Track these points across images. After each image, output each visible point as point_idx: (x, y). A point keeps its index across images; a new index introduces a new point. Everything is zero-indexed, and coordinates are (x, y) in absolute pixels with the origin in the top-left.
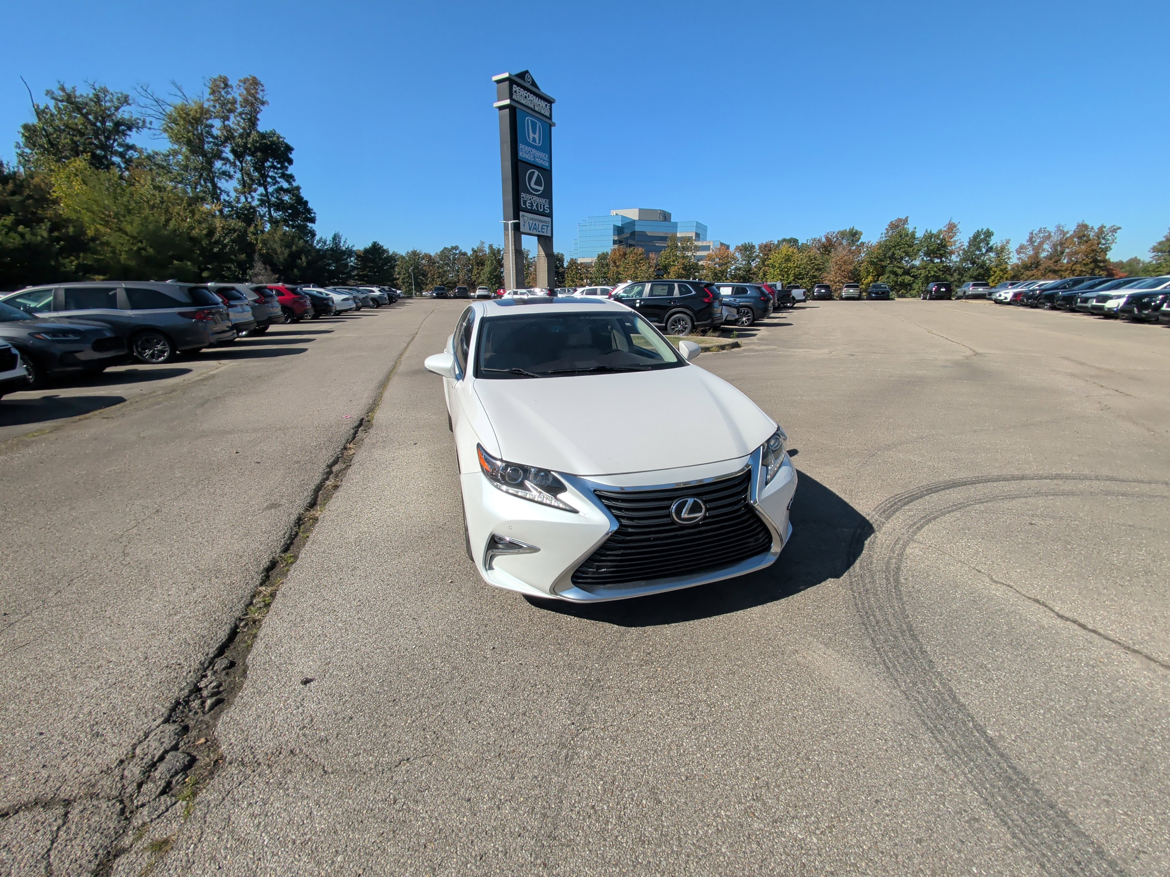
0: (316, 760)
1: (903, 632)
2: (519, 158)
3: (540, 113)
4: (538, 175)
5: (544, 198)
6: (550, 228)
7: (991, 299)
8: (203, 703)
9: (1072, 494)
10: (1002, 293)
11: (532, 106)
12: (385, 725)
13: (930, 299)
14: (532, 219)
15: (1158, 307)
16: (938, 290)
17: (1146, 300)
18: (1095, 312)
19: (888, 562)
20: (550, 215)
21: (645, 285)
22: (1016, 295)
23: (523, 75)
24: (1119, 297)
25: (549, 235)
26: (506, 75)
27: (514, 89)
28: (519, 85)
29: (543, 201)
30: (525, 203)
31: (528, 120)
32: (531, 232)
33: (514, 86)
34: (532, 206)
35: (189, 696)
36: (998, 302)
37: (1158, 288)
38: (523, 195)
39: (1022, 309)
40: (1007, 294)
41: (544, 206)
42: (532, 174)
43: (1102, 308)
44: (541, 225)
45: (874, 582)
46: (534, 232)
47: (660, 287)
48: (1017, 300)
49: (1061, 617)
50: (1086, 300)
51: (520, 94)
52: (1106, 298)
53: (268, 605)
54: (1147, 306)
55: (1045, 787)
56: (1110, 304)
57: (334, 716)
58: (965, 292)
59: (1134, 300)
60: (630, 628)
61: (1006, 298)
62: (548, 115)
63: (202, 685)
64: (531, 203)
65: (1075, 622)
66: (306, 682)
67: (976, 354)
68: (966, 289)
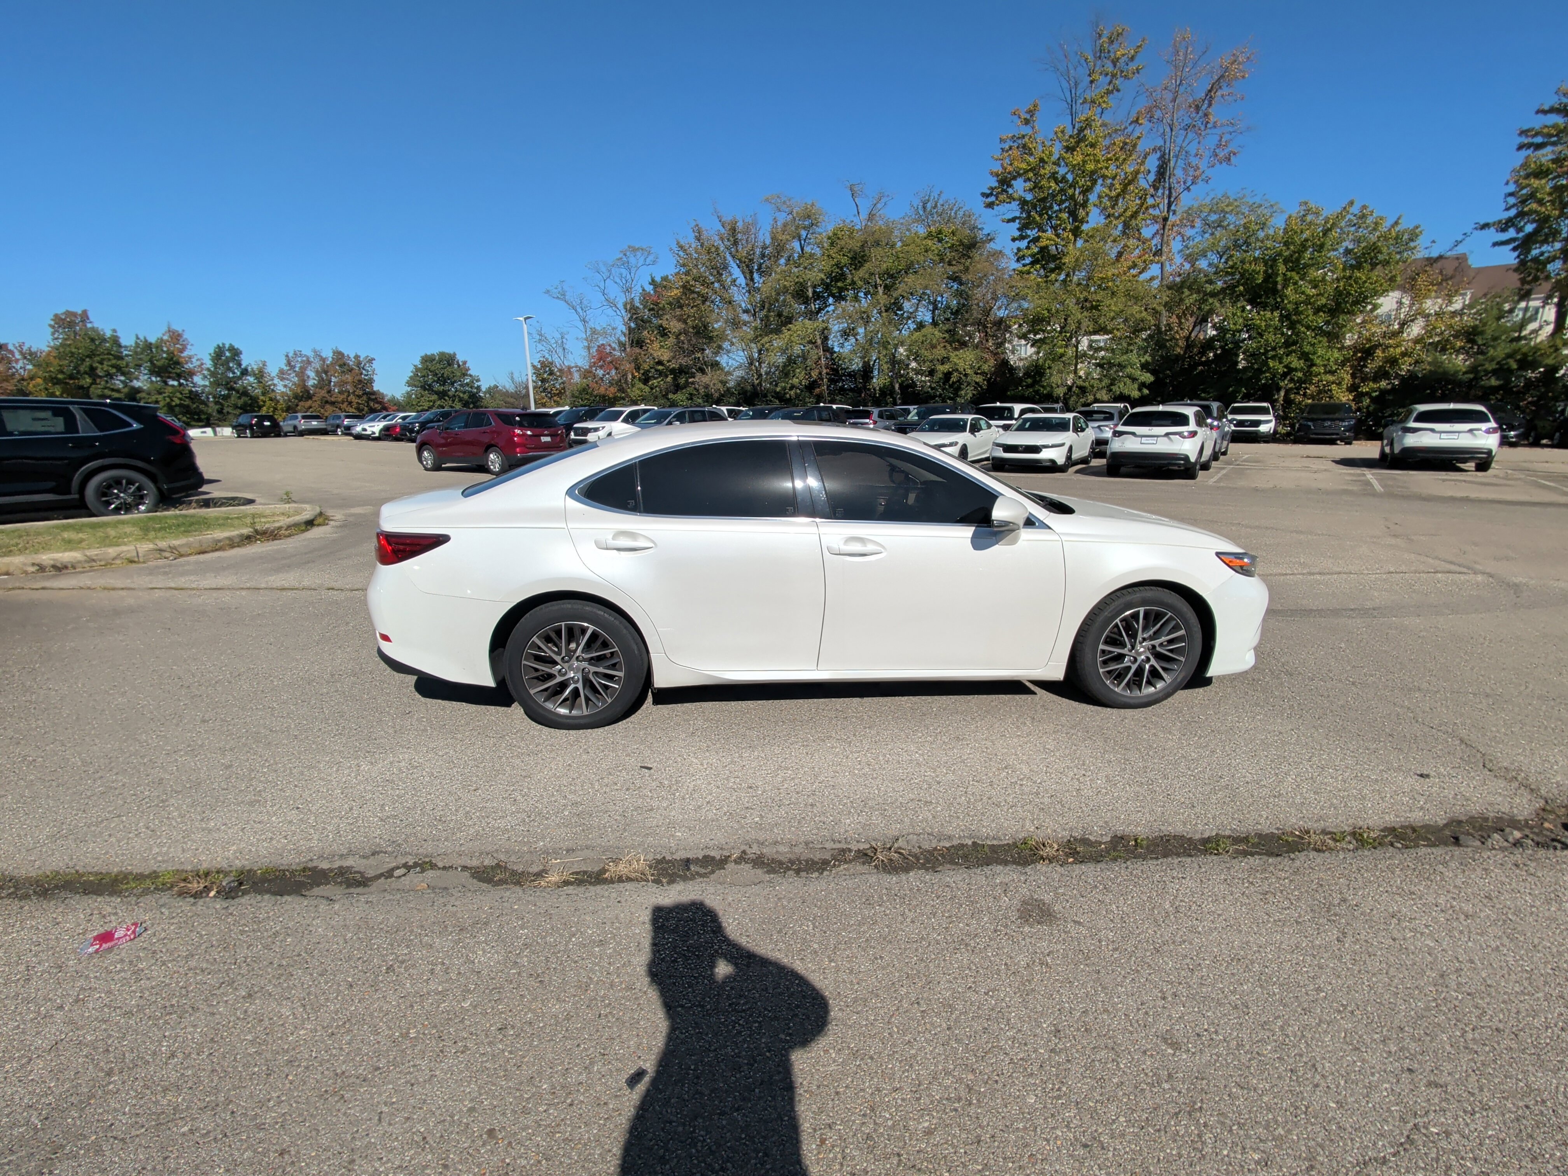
7: (347, 434)
10: (367, 427)
16: (259, 424)
22: (387, 429)
48: (393, 435)
61: (374, 433)
66: (1423, 776)
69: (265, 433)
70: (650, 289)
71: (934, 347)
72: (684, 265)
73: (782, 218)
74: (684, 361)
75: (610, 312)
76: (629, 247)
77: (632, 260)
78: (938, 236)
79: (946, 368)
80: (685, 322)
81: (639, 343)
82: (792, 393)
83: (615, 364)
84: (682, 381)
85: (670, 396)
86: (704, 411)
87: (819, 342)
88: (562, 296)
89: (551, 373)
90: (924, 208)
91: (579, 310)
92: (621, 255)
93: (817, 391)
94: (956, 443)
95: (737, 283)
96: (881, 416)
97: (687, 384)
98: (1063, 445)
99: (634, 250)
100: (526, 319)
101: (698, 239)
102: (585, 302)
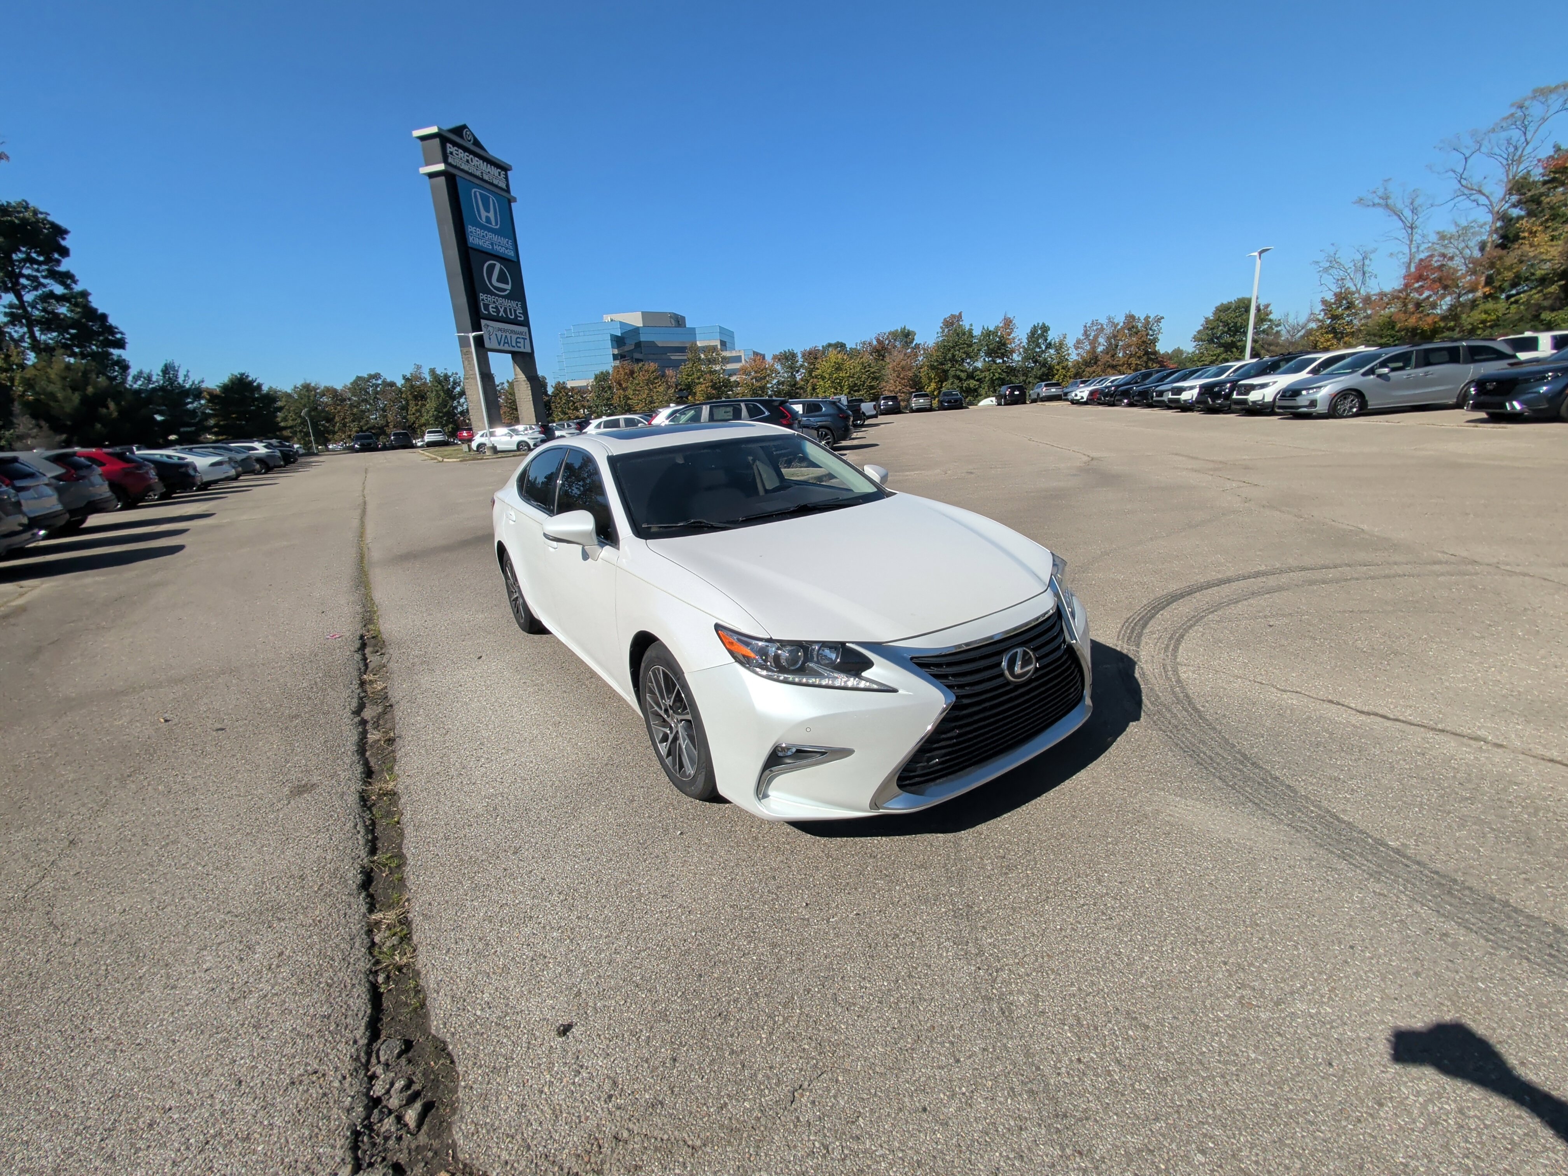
0: (666, 1137)
1: (1242, 763)
2: (470, 245)
3: (492, 184)
4: (501, 269)
5: (515, 300)
6: (528, 341)
7: (1067, 400)
8: (399, 1119)
9: (1280, 589)
10: (1077, 392)
11: (478, 173)
12: (732, 1052)
13: (1006, 404)
14: (500, 330)
15: (1228, 396)
16: (1012, 393)
17: (1216, 389)
18: (1173, 405)
19: (1174, 693)
20: (526, 323)
21: (701, 409)
22: (1092, 393)
23: (459, 130)
24: (1191, 388)
25: (528, 350)
26: (434, 130)
27: (449, 150)
28: (455, 144)
29: (513, 304)
30: (486, 307)
31: (475, 192)
32: (501, 347)
33: (448, 145)
34: (498, 311)
35: (368, 1117)
36: (1074, 402)
37: (1223, 377)
38: (482, 296)
39: (1100, 408)
40: (1083, 392)
41: (515, 311)
42: (491, 268)
43: (1178, 401)
44: (514, 337)
45: (1175, 716)
46: (506, 347)
47: (723, 409)
48: (1095, 399)
49: (1362, 712)
50: (1161, 394)
51: (459, 157)
52: (1180, 391)
53: (406, 938)
54: (1217, 395)
55: (1472, 882)
56: (1185, 396)
57: (646, 1065)
58: (1038, 394)
59: (1206, 390)
60: (958, 833)
61: (1082, 398)
62: (504, 186)
63: (378, 1090)
64: (496, 308)
65: (1376, 714)
66: (565, 1030)
67: (1092, 459)
68: (1039, 390)
69: (1012, 401)
75: (1467, 204)
81: (1511, 240)
85: (1546, 316)
86: (1457, 348)
88: (1382, 202)
89: (1350, 306)
100: (1260, 253)
102: (1421, 199)
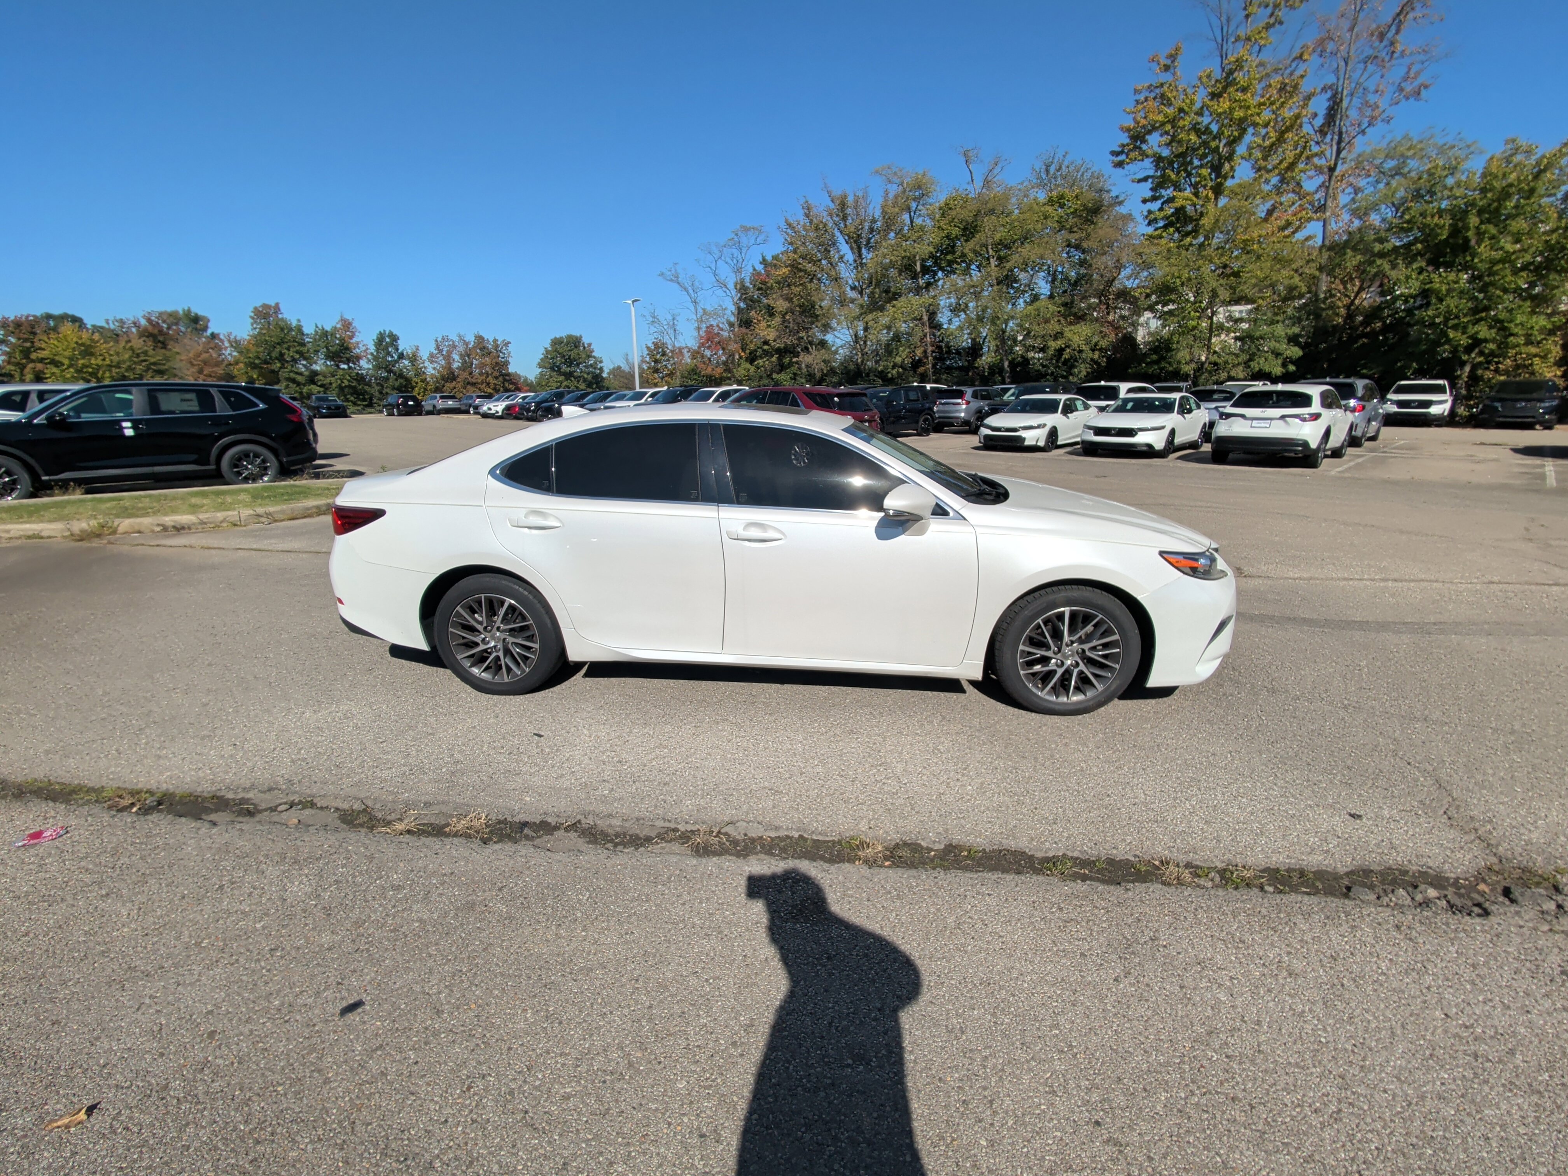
7: (476, 413)
10: (491, 406)
16: (405, 404)
22: (508, 408)
36: (485, 416)
39: (518, 422)
40: (498, 407)
48: (513, 414)
53: (1215, 869)
58: (434, 406)
61: (496, 412)
66: (1355, 816)
68: (435, 402)
69: (408, 412)
70: (760, 268)
71: (1047, 321)
72: (791, 244)
73: (894, 190)
74: (789, 340)
75: (720, 292)
76: (742, 227)
77: (744, 240)
78: (1059, 201)
79: (1060, 343)
80: (790, 300)
81: (746, 323)
82: (894, 372)
83: (722, 344)
84: (786, 361)
85: (775, 376)
87: (925, 318)
88: (676, 279)
89: (664, 354)
90: (1047, 171)
91: (691, 292)
92: (733, 236)
93: (921, 370)
94: (1044, 425)
95: (845, 259)
96: (975, 395)
97: (791, 364)
98: (1163, 428)
99: (746, 229)
100: (633, 302)
101: (807, 216)
102: (697, 283)
